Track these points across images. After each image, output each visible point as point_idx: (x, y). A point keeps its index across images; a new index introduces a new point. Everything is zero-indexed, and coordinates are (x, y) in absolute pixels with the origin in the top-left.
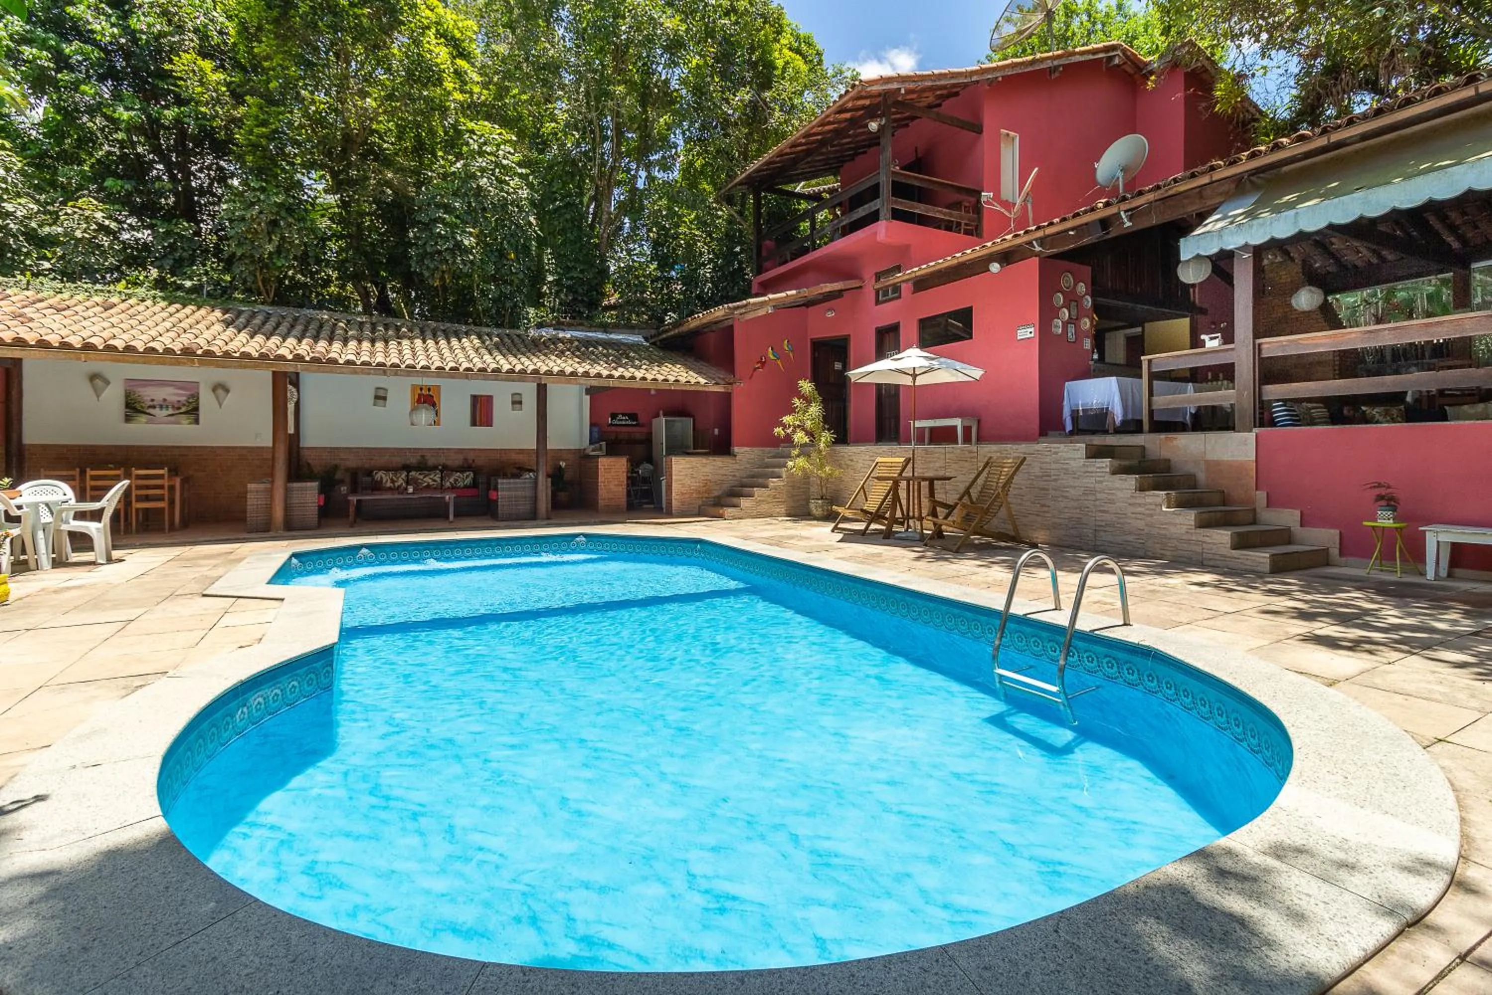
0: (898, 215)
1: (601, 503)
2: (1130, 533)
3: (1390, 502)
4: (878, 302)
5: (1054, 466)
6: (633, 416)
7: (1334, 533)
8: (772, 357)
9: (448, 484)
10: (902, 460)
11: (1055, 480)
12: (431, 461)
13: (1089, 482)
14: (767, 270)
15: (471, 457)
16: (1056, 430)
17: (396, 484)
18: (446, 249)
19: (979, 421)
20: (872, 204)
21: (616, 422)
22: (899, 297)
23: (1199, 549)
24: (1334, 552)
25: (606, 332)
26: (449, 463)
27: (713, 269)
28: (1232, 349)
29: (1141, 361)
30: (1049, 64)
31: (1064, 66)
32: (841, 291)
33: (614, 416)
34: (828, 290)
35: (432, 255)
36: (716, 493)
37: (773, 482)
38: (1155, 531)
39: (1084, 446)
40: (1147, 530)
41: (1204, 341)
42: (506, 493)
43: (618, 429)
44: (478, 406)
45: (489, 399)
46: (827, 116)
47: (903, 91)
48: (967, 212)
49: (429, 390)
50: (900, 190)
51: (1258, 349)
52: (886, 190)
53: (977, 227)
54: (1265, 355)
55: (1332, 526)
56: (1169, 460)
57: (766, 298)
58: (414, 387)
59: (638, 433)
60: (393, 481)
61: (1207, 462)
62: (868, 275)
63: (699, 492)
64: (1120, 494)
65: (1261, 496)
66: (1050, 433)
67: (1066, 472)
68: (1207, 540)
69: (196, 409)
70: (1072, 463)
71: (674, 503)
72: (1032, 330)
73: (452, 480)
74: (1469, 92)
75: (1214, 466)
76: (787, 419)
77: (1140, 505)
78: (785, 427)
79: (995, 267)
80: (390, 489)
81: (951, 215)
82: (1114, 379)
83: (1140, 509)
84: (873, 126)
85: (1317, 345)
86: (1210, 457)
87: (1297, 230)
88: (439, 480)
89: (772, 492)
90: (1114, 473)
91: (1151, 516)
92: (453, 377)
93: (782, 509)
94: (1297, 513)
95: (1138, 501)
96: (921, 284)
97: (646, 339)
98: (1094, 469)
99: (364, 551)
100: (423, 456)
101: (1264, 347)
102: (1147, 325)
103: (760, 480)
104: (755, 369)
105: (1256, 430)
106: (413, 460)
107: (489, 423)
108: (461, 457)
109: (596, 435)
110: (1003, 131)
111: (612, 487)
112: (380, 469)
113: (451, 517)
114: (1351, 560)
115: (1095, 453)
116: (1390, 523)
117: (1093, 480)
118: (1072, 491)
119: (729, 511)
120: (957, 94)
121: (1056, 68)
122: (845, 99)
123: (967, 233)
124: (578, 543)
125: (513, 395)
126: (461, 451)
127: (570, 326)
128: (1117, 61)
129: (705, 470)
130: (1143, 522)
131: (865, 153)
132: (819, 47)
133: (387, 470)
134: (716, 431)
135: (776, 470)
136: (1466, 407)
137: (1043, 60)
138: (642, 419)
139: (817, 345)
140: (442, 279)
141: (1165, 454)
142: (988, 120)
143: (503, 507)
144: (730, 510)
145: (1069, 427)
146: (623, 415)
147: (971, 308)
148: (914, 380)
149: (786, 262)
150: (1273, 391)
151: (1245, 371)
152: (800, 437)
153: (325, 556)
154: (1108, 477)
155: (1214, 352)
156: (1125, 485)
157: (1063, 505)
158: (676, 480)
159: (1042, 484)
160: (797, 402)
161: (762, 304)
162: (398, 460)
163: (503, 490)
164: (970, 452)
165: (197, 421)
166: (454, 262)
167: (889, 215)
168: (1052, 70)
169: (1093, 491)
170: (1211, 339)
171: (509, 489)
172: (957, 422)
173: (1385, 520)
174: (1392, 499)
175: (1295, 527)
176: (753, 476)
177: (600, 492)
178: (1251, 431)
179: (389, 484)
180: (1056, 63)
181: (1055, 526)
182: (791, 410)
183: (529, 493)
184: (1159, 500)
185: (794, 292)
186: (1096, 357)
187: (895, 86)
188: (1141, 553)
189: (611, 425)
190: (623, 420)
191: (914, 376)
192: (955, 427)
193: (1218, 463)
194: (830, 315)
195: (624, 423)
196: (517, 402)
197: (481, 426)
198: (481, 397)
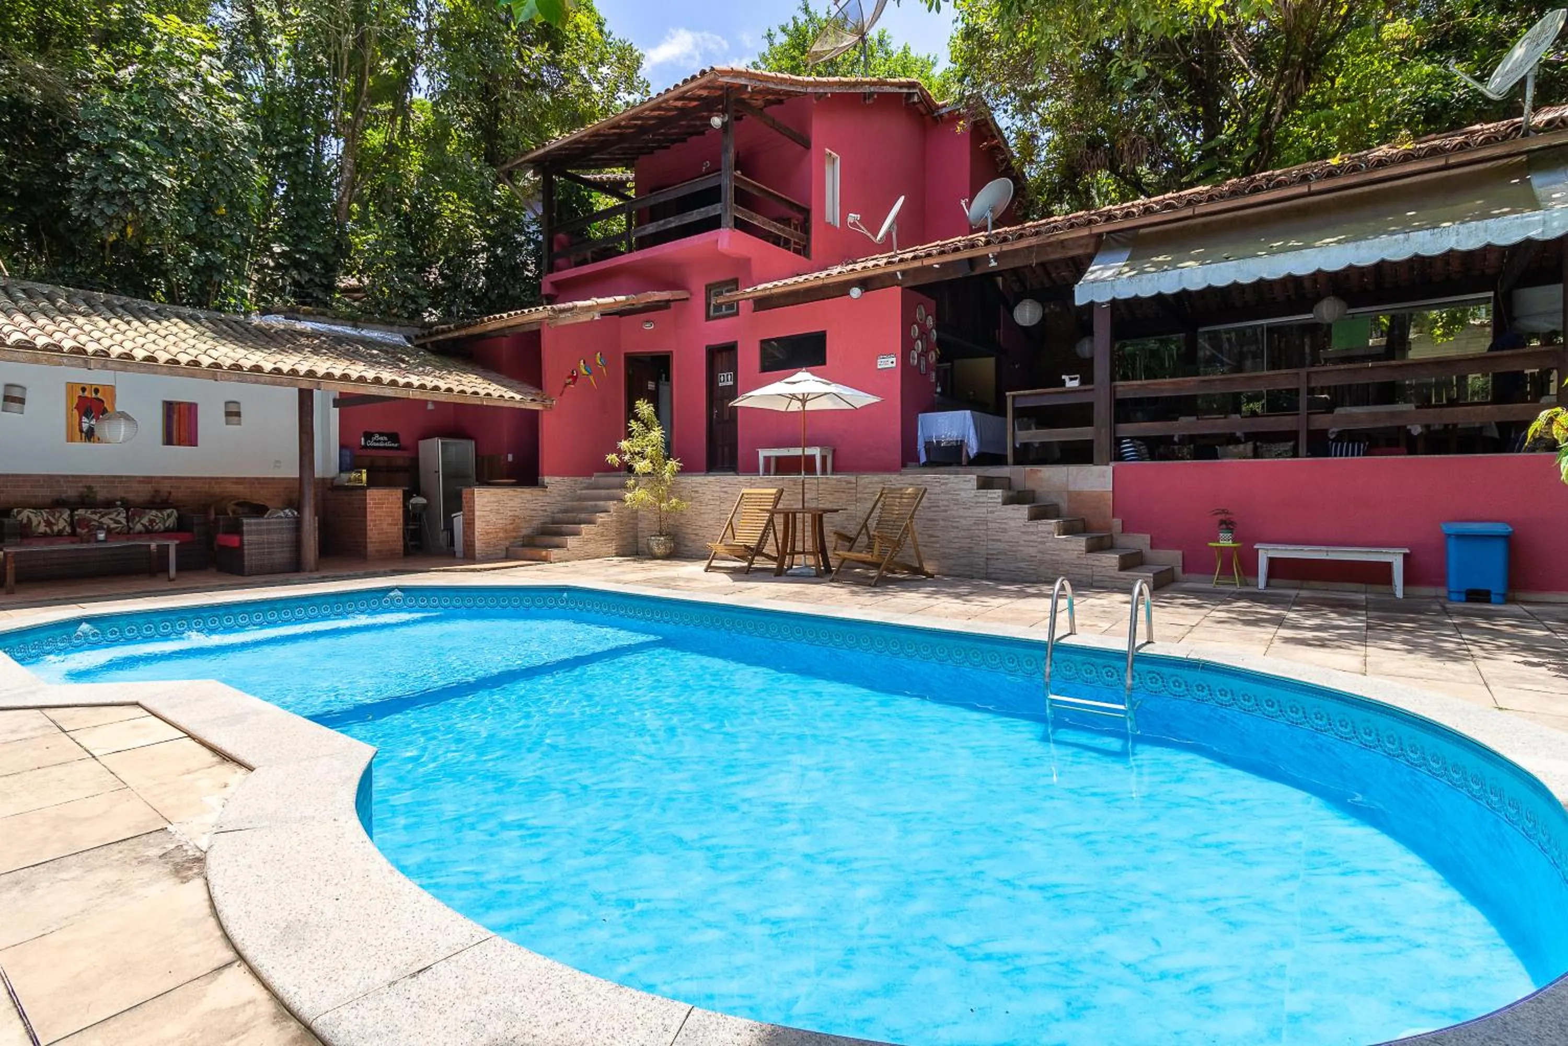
0: (741, 225)
1: (370, 548)
2: (1023, 560)
3: (1228, 525)
4: (708, 318)
5: (943, 497)
6: (393, 437)
7: (1178, 554)
8: (584, 371)
9: (139, 527)
10: (774, 491)
11: (945, 511)
12: (102, 494)
13: (981, 512)
14: (560, 269)
15: (165, 487)
16: (912, 461)
17: (55, 528)
18: (135, 190)
19: (834, 451)
20: (710, 208)
21: (372, 444)
22: (737, 314)
23: (1089, 572)
24: (1179, 570)
25: (355, 326)
26: (131, 496)
27: (488, 259)
28: (1092, 390)
29: (1006, 397)
30: (867, 89)
31: (878, 94)
32: (668, 301)
33: (368, 436)
34: (656, 299)
35: (110, 197)
36: (524, 532)
37: (601, 518)
38: (1047, 557)
39: (975, 477)
40: (1039, 555)
41: (1064, 381)
42: (254, 538)
43: (373, 452)
44: (175, 417)
45: (192, 408)
46: (666, 101)
47: (749, 89)
48: (796, 229)
49: (97, 391)
50: (743, 198)
51: (1113, 390)
52: (728, 195)
53: (805, 247)
54: (1119, 396)
55: (1177, 548)
56: (1033, 491)
57: (588, 303)
58: (71, 386)
59: (401, 457)
60: (49, 524)
61: (1069, 492)
62: (698, 286)
63: (506, 531)
64: (1012, 524)
65: (1117, 523)
66: (910, 464)
67: (957, 502)
68: (1097, 563)
70: (963, 494)
71: (478, 544)
72: (894, 359)
73: (145, 521)
74: (1304, 189)
75: (1075, 497)
76: (624, 444)
77: (1032, 533)
78: (620, 452)
79: (855, 292)
80: (45, 535)
81: (783, 231)
82: (968, 412)
83: (1034, 537)
84: (716, 121)
85: (1162, 391)
86: (1072, 488)
87: (1181, 288)
88: (124, 521)
89: (600, 529)
90: (1004, 503)
91: (1044, 543)
92: (193, 376)
93: (612, 547)
94: (1148, 537)
95: (1031, 529)
96: (764, 303)
97: (408, 339)
98: (985, 499)
99: (85, 627)
100: (90, 488)
101: (1119, 389)
102: (957, 362)
103: (583, 516)
104: (566, 385)
105: (1112, 464)
106: (71, 493)
107: (192, 441)
108: (148, 487)
109: (348, 460)
110: (828, 151)
111: (385, 526)
112: (24, 506)
113: (172, 572)
114: (1193, 576)
115: (985, 484)
116: (1229, 544)
117: (985, 510)
118: (964, 522)
119: (554, 553)
120: (780, 102)
121: (871, 94)
122: (693, 85)
123: (797, 251)
124: (392, 599)
125: (227, 403)
126: (148, 480)
127: (308, 316)
128: (916, 99)
129: (511, 504)
130: (1035, 550)
131: (668, 147)
132: (602, 15)
133: (38, 507)
134: (510, 457)
135: (602, 503)
136: (1231, 447)
137: (863, 84)
138: (405, 440)
139: (632, 361)
140: (123, 232)
141: (1030, 485)
142: (816, 136)
143: (251, 556)
144: (555, 551)
145: (923, 459)
146: (381, 434)
147: (824, 332)
148: (804, 406)
149: (584, 262)
150: (1127, 429)
151: (1103, 411)
152: (642, 466)
153: (29, 638)
154: (1000, 506)
155: (1073, 391)
156: (1017, 515)
157: (953, 535)
158: (480, 517)
159: (930, 515)
160: (634, 424)
161: (590, 308)
162: (45, 493)
163: (250, 533)
164: (849, 482)
166: (148, 210)
167: (732, 224)
168: (866, 96)
169: (986, 522)
170: (1071, 379)
171: (259, 532)
172: (816, 451)
173: (1226, 541)
174: (1232, 523)
175: (1146, 549)
176: (566, 511)
177: (369, 533)
178: (1107, 464)
179: (42, 528)
180: (872, 89)
181: (945, 556)
182: (629, 435)
183: (287, 536)
184: (1052, 528)
185: (623, 298)
186: (939, 390)
187: (743, 81)
188: (1034, 578)
189: (365, 447)
190: (379, 441)
191: (804, 401)
192: (813, 457)
193: (1079, 494)
194: (649, 327)
195: (382, 445)
196: (233, 413)
197: (179, 444)
198: (179, 403)
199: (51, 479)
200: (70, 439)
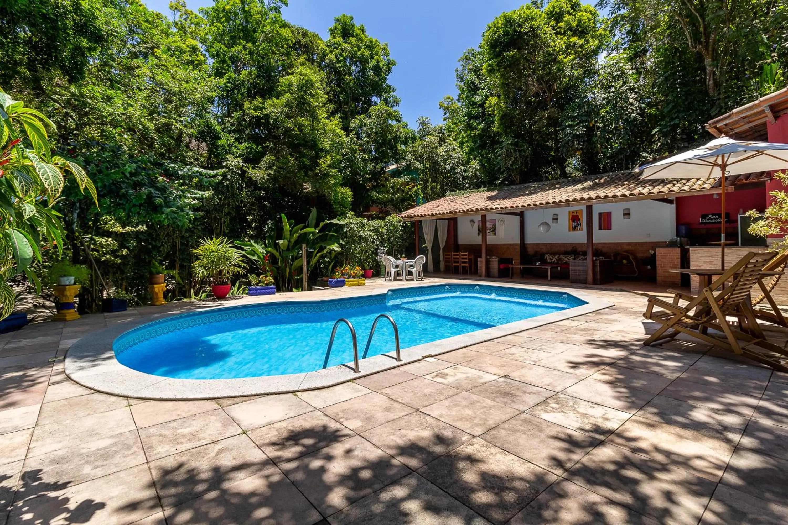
1: (658, 279)
15: (599, 247)
21: (705, 221)
33: (704, 217)
42: (573, 268)
43: (707, 226)
44: (602, 218)
45: (609, 214)
49: (577, 212)
58: (570, 212)
59: (729, 228)
69: (495, 229)
100: (574, 247)
106: (570, 249)
107: (609, 228)
111: (668, 268)
113: (549, 278)
125: (624, 210)
143: (572, 275)
146: (713, 215)
158: (694, 266)
165: (495, 234)
171: (575, 266)
177: (658, 271)
190: (712, 219)
191: (724, 166)
195: (713, 221)
196: (627, 214)
197: (604, 229)
198: (604, 213)
199: (564, 245)
200: (569, 231)
